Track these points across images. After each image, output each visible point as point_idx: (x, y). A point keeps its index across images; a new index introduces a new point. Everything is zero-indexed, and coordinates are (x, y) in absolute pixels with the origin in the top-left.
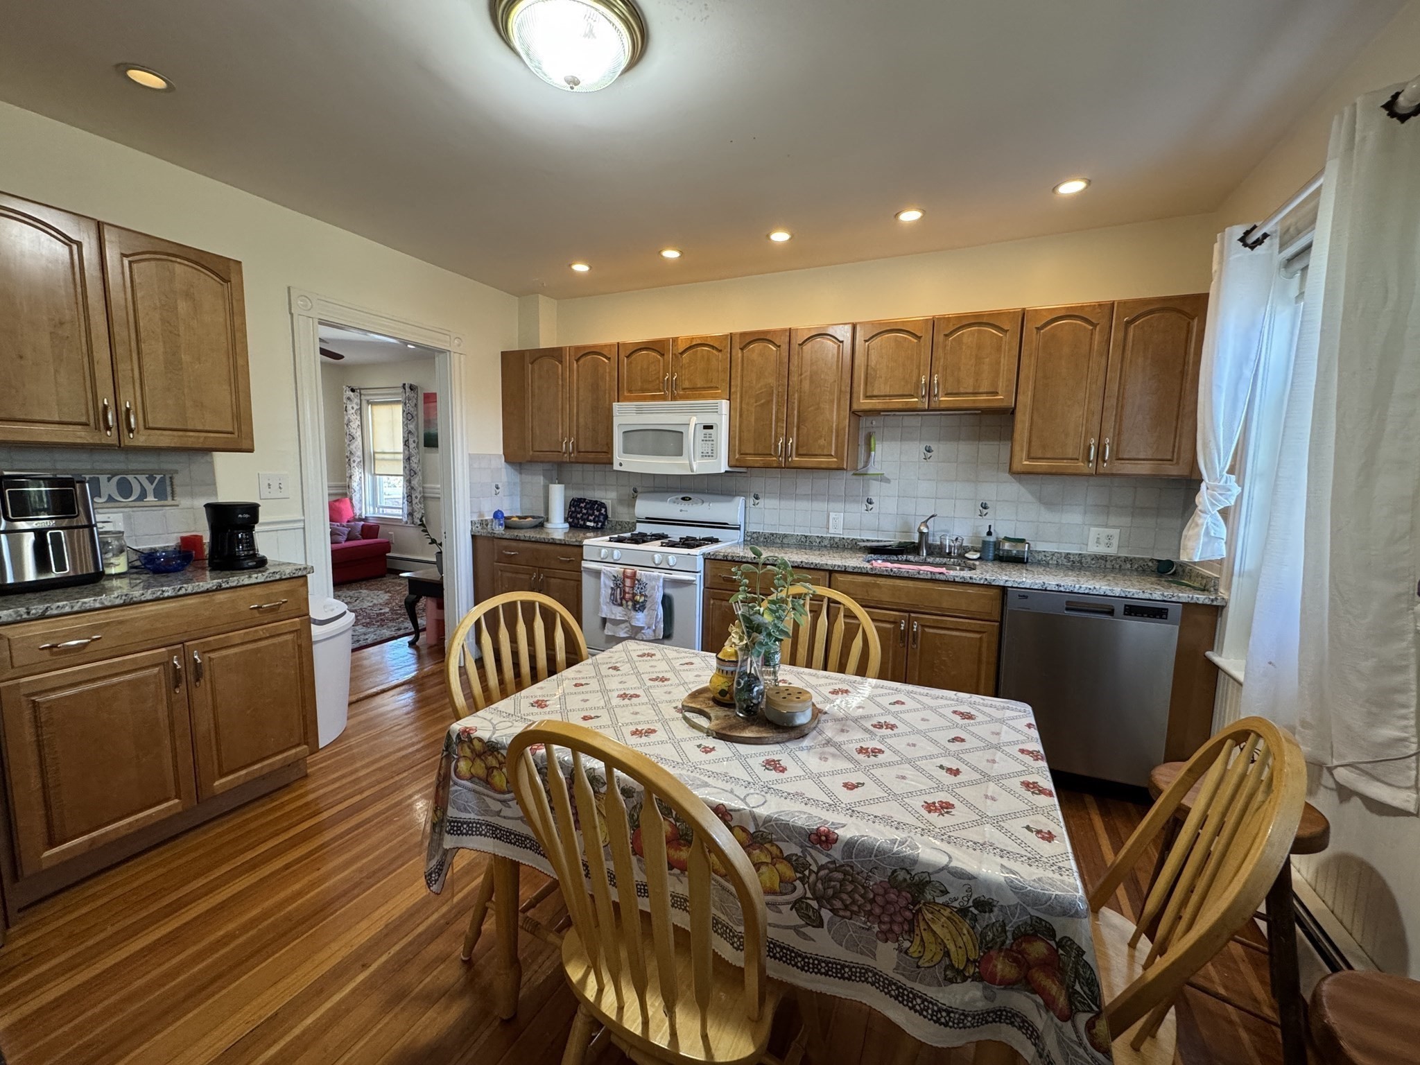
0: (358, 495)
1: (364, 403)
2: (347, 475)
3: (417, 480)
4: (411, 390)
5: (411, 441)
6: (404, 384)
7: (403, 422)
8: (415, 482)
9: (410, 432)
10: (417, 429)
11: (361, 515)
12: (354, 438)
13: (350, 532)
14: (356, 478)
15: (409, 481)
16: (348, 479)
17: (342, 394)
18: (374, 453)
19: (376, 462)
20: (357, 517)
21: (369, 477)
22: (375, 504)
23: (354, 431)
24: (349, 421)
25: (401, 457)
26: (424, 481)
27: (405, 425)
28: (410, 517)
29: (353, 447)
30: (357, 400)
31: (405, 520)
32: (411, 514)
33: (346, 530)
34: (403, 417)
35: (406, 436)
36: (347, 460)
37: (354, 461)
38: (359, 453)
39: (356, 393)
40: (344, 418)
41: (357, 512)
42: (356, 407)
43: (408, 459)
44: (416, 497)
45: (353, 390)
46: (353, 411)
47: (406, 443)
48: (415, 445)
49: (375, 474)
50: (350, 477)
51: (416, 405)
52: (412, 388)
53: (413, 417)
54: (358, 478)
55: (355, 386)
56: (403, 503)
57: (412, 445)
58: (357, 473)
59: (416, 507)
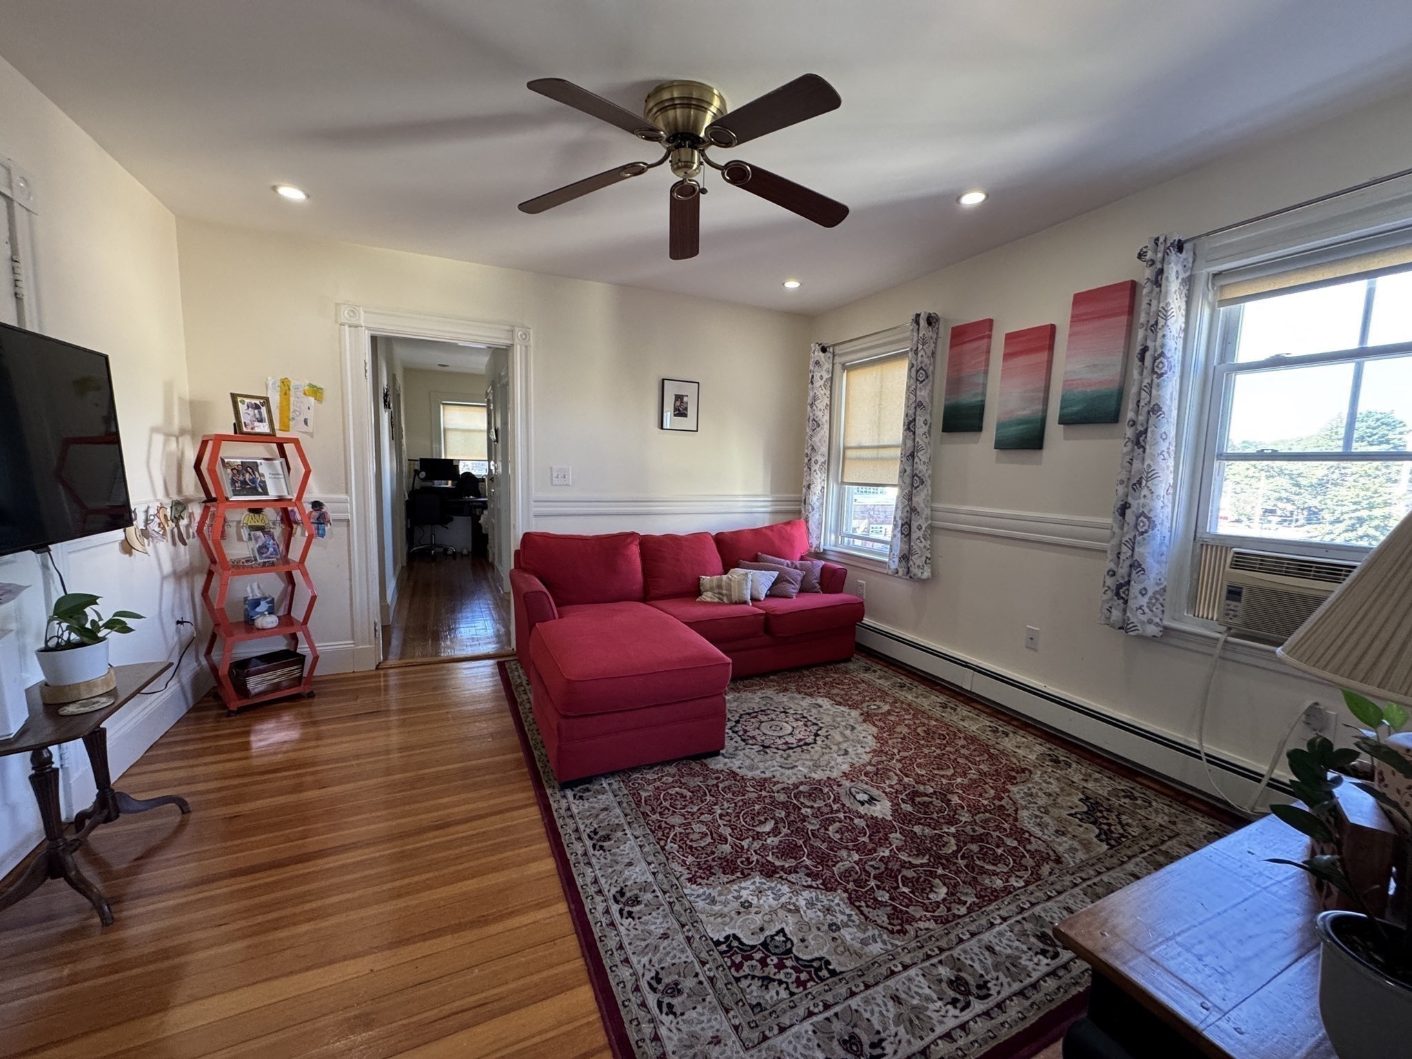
0: (817, 516)
1: (838, 368)
2: (805, 483)
3: (923, 495)
4: (929, 323)
5: (920, 421)
6: (918, 315)
7: (908, 387)
8: (920, 499)
9: (919, 405)
10: (932, 397)
11: (818, 547)
12: (819, 426)
13: (804, 576)
14: (817, 488)
15: (908, 497)
16: (804, 490)
17: (809, 357)
18: (845, 448)
19: (847, 462)
20: (813, 550)
21: (834, 488)
22: (838, 529)
23: (819, 414)
24: (815, 398)
25: (898, 452)
26: (933, 497)
27: (912, 391)
28: (904, 563)
29: (816, 439)
30: (827, 366)
31: (894, 566)
32: (905, 558)
33: (798, 575)
34: (910, 377)
35: (911, 412)
36: (806, 460)
37: (816, 462)
38: (824, 449)
39: (828, 354)
40: (808, 395)
41: (814, 542)
42: (826, 376)
43: (911, 456)
44: (919, 528)
45: (824, 350)
46: (822, 383)
47: (910, 426)
48: (925, 429)
49: (843, 483)
50: (809, 487)
51: (933, 353)
52: (931, 320)
53: (927, 377)
54: (819, 488)
55: (827, 342)
56: (894, 536)
57: (921, 429)
58: (818, 480)
59: (916, 546)
